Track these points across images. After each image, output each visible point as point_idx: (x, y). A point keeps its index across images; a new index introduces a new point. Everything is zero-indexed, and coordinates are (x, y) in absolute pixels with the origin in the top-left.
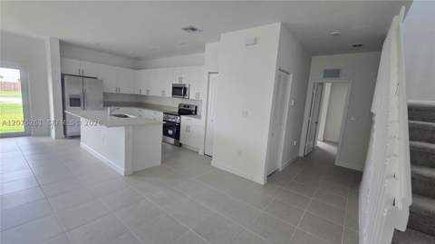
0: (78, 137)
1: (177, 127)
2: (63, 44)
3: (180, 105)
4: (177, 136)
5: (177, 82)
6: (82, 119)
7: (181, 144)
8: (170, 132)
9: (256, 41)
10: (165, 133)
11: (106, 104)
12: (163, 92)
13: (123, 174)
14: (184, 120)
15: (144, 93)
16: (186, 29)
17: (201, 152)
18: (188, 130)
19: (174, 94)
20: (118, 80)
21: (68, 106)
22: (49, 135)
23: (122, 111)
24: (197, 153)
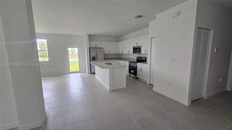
0: (94, 73)
1: (135, 69)
2: (90, 36)
3: (137, 57)
4: (135, 73)
5: (135, 46)
6: (96, 66)
7: (137, 78)
8: (132, 71)
9: (179, 13)
10: (130, 72)
11: (105, 59)
12: (129, 51)
13: (109, 90)
14: (139, 65)
15: (121, 53)
16: (136, 17)
17: (148, 83)
18: (141, 70)
19: (134, 52)
20: (109, 48)
21: (91, 61)
22: (86, 72)
23: (111, 62)
24: (146, 83)
